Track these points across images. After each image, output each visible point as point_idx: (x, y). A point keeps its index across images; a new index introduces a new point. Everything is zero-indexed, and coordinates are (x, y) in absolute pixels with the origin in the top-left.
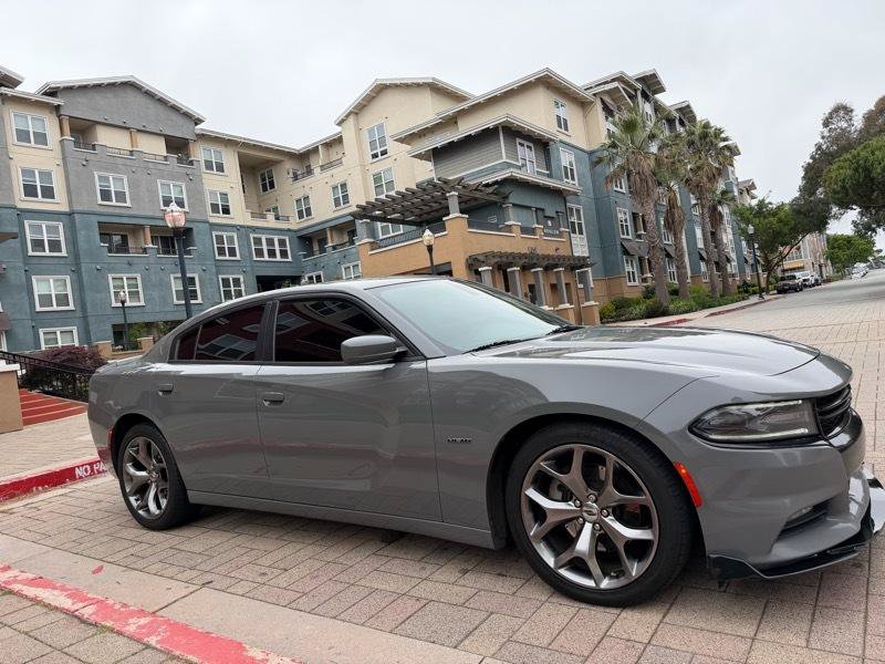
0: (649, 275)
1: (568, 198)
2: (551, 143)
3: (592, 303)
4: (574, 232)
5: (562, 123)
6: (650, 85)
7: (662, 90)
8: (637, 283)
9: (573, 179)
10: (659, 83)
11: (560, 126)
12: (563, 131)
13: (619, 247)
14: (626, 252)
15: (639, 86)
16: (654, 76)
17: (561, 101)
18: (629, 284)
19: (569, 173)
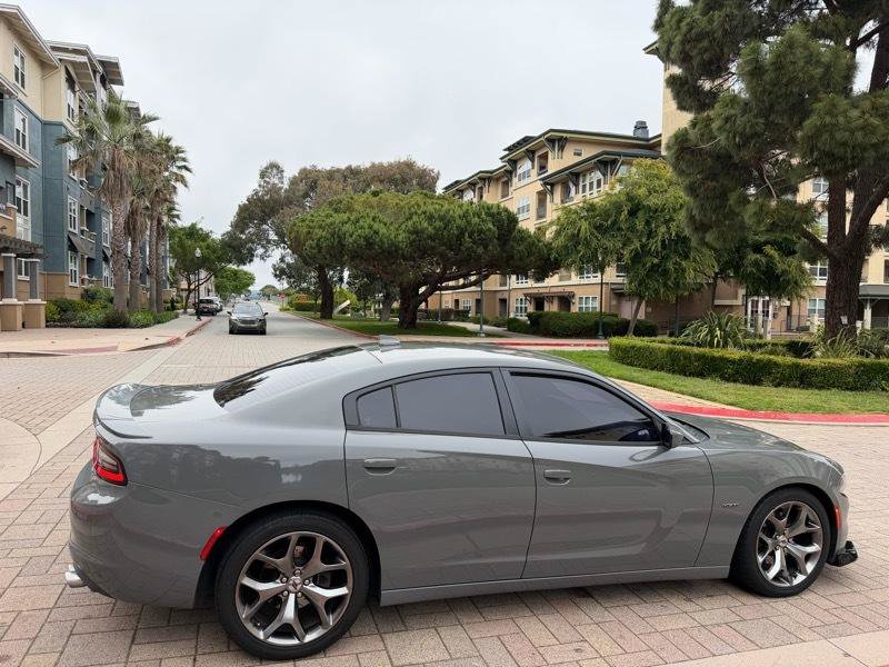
0: (86, 277)
1: (17, 168)
2: (7, 96)
3: (38, 301)
4: (19, 211)
5: (20, 77)
6: (109, 73)
7: (120, 83)
8: (77, 284)
9: (24, 147)
10: (119, 74)
11: (17, 79)
12: (19, 85)
13: (66, 240)
14: (72, 247)
15: (100, 69)
16: (116, 65)
17: (22, 51)
18: (71, 284)
19: (20, 138)
